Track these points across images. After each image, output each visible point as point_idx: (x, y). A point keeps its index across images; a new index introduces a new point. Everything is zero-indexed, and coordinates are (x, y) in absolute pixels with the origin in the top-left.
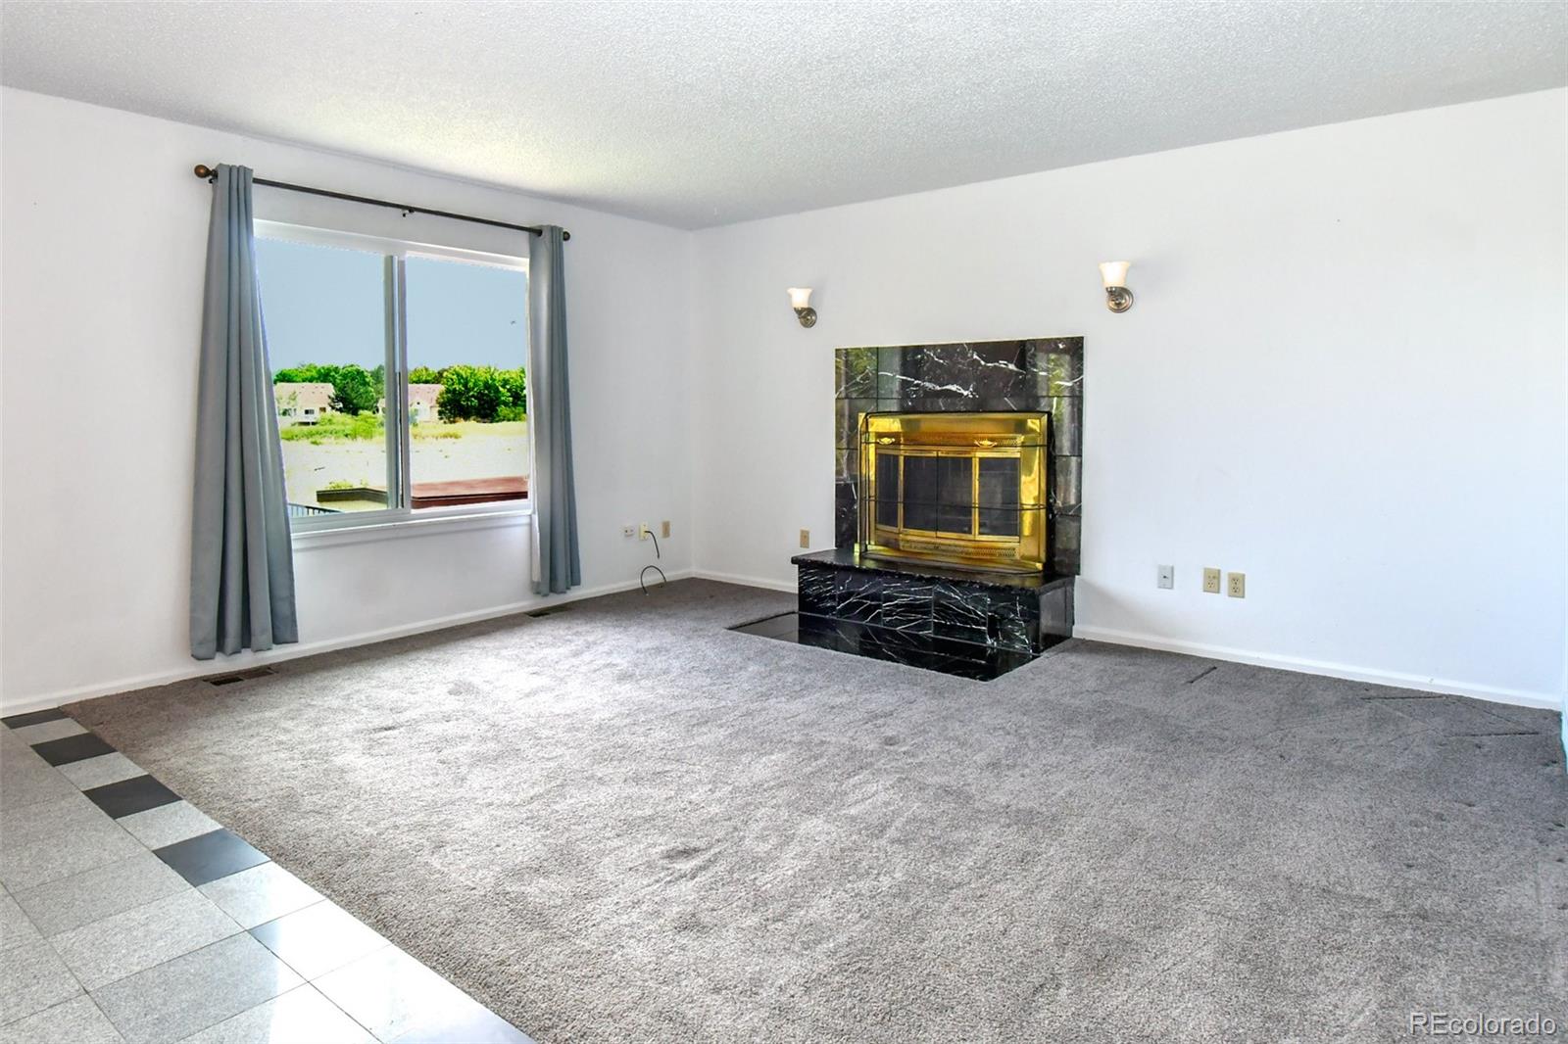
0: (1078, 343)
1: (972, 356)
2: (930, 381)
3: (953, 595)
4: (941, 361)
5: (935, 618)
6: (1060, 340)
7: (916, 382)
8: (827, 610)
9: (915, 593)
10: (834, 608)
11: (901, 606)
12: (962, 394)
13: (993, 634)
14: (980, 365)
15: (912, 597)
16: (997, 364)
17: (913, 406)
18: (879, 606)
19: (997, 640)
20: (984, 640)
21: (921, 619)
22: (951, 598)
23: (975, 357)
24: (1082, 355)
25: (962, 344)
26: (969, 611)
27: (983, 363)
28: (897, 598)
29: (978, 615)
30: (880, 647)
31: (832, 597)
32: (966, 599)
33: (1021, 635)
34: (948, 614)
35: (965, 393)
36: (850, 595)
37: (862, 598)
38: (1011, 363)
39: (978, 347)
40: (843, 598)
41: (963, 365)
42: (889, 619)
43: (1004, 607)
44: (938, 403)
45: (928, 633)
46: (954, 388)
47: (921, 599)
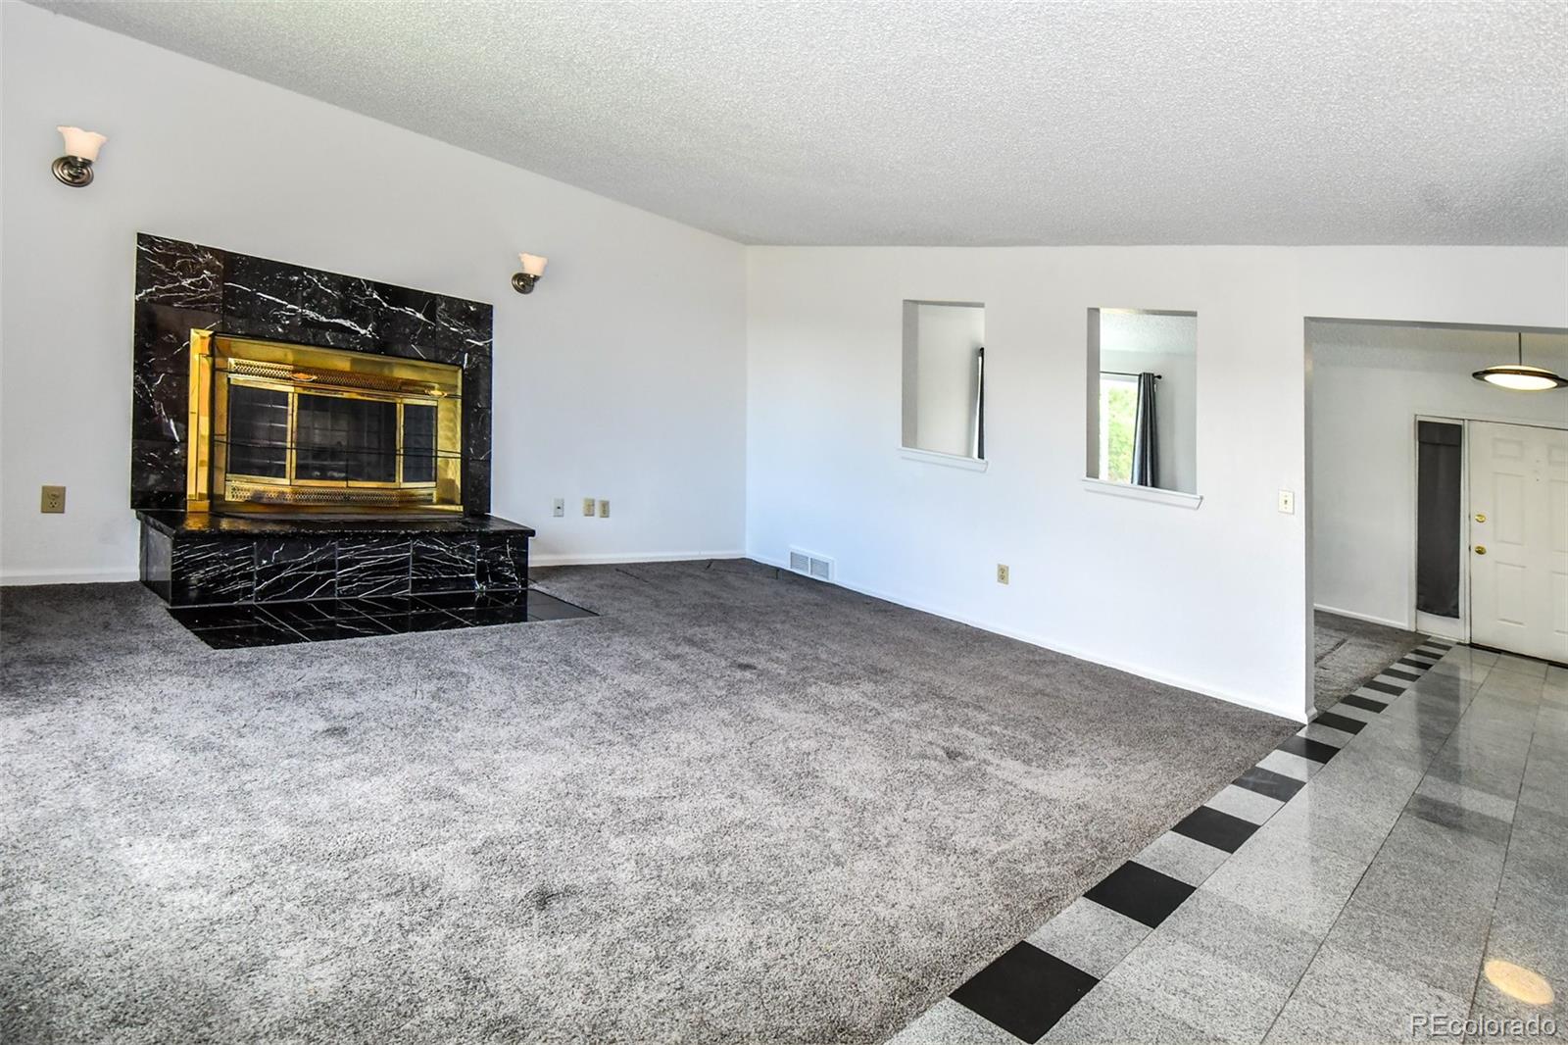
0: (487, 310)
1: (372, 296)
2: (312, 309)
3: (437, 548)
4: (329, 291)
5: (413, 575)
6: (472, 303)
7: (289, 306)
8: (233, 596)
9: (386, 552)
10: (249, 590)
11: (366, 569)
12: (359, 333)
13: (482, 578)
14: (383, 306)
15: (382, 557)
16: (402, 310)
17: (285, 334)
18: (333, 575)
19: (487, 584)
20: (473, 586)
21: (395, 579)
22: (434, 551)
23: (375, 296)
24: (492, 321)
25: (359, 280)
26: (456, 561)
27: (385, 305)
28: (358, 562)
29: (467, 563)
30: (333, 622)
31: (248, 577)
32: (453, 550)
33: (511, 573)
34: (429, 568)
35: (363, 332)
36: (281, 568)
37: (304, 569)
38: (420, 312)
39: (382, 288)
40: (264, 574)
41: (360, 301)
42: (345, 588)
43: (494, 551)
44: (325, 337)
45: (408, 592)
46: (347, 323)
47: (392, 559)
